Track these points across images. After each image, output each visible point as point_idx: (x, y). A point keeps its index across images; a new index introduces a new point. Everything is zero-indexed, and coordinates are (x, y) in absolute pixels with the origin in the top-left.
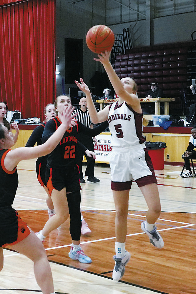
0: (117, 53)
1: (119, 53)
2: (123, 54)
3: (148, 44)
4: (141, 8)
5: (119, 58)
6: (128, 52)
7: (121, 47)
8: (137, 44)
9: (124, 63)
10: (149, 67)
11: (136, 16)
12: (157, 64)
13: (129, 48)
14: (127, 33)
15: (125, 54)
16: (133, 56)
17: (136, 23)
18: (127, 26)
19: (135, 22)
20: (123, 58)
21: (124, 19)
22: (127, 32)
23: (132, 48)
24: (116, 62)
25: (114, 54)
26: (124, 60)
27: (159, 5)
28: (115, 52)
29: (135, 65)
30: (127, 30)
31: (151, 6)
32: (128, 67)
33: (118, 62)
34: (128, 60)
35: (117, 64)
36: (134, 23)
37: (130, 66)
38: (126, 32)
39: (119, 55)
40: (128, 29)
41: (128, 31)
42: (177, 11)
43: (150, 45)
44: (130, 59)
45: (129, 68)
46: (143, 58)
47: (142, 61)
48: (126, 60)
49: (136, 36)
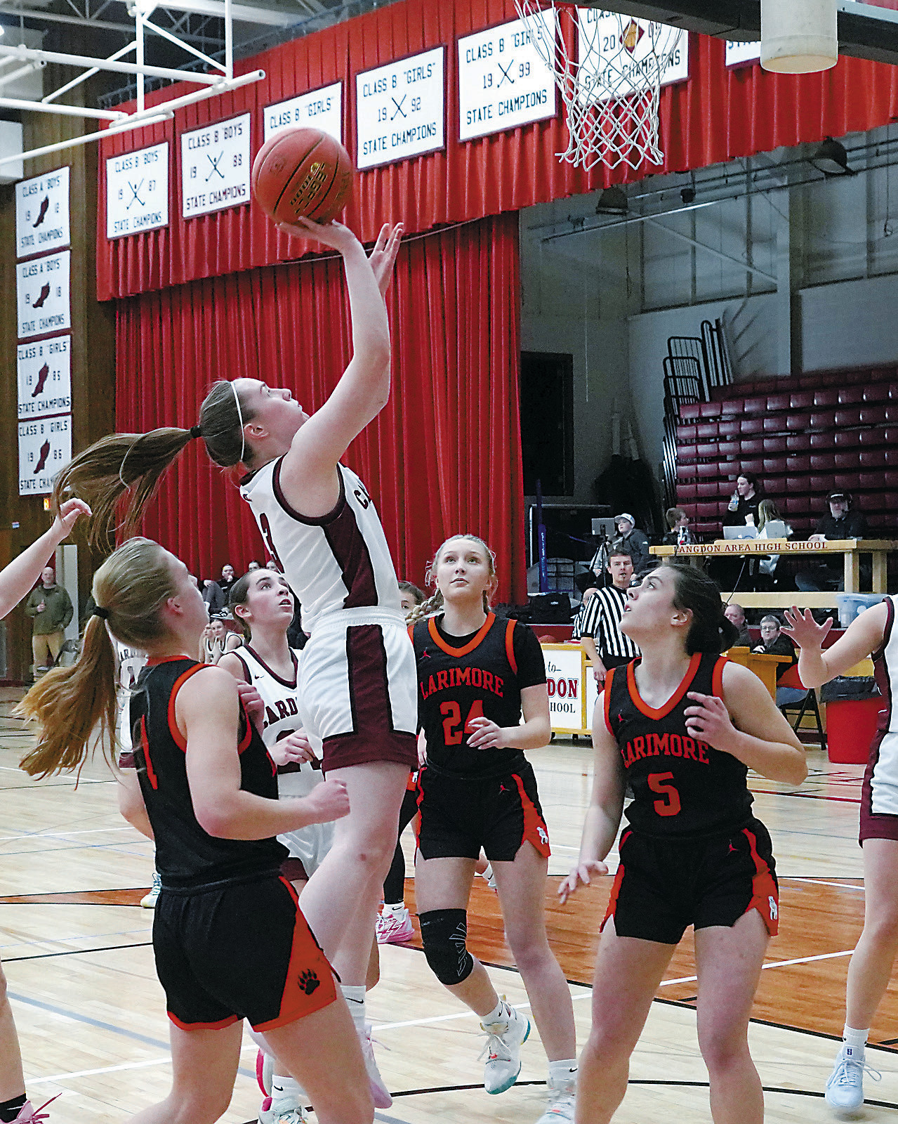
0: (683, 396)
1: (689, 397)
2: (701, 400)
3: (784, 369)
4: (761, 256)
5: (688, 415)
6: (720, 394)
7: (695, 378)
8: (747, 370)
9: (705, 431)
10: (790, 442)
11: (743, 283)
12: (814, 434)
13: (722, 384)
14: (715, 333)
15: (708, 399)
17: (744, 305)
18: (712, 312)
19: (741, 301)
20: (704, 414)
21: (703, 289)
22: (714, 330)
23: (729, 381)
24: (681, 425)
25: (674, 400)
26: (704, 421)
27: (818, 246)
28: (677, 396)
29: (740, 436)
30: (714, 327)
31: (794, 252)
32: (720, 442)
33: (687, 425)
34: (717, 419)
35: (684, 433)
36: (736, 304)
37: (722, 438)
38: (711, 330)
39: (689, 404)
40: (717, 321)
41: (718, 330)
42: (878, 266)
43: (789, 372)
44: (724, 418)
45: (723, 447)
47: (767, 424)
48: (711, 420)
49: (743, 345)
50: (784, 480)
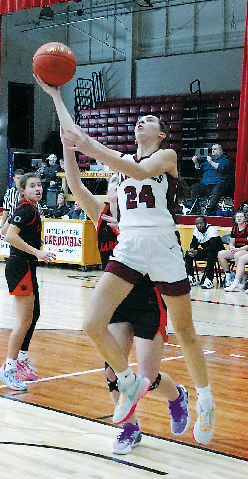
0: (83, 106)
1: (86, 106)
2: (91, 108)
3: (128, 95)
4: (120, 44)
5: (86, 114)
6: (100, 105)
7: (89, 98)
8: (112, 95)
9: (92, 122)
10: (129, 128)
11: (112, 56)
13: (101, 101)
14: (98, 78)
15: (94, 108)
16: (106, 111)
17: (112, 65)
18: (98, 68)
19: (110, 63)
20: (92, 114)
21: (94, 57)
22: (98, 76)
23: (104, 100)
24: (82, 119)
25: (79, 107)
26: (92, 117)
27: (144, 41)
28: (80, 106)
29: (109, 125)
30: (98, 75)
31: (134, 42)
32: (99, 127)
33: (85, 119)
34: (98, 117)
35: (83, 122)
36: (108, 65)
37: (101, 126)
38: (97, 76)
39: (86, 109)
40: (100, 73)
41: (100, 76)
42: (170, 51)
43: (130, 97)
44: (101, 116)
45: (100, 129)
46: (122, 116)
47: (120, 120)
48: (96, 117)
49: (111, 84)
50: (126, 146)
